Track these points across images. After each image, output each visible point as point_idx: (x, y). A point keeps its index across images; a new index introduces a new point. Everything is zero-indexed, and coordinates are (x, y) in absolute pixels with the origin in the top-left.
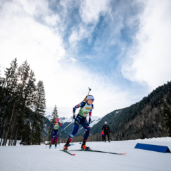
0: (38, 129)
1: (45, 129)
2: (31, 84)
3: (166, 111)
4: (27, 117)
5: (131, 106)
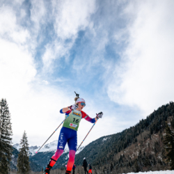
3: (169, 139)
5: (124, 132)
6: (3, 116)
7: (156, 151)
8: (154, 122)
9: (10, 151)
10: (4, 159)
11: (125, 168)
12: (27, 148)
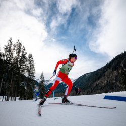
3: (123, 73)
4: (22, 81)
5: (98, 70)
6: (30, 63)
7: (116, 81)
9: (34, 83)
10: (31, 87)
11: (99, 91)
12: (44, 81)
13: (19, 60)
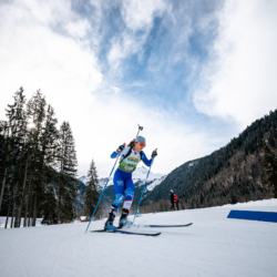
0: (68, 198)
1: (78, 198)
2: (50, 127)
3: (269, 159)
4: (49, 182)
5: (213, 154)
6: (65, 143)
7: (254, 176)
8: (248, 140)
9: (75, 186)
10: (68, 196)
11: (218, 199)
12: (97, 181)
13: (40, 135)
